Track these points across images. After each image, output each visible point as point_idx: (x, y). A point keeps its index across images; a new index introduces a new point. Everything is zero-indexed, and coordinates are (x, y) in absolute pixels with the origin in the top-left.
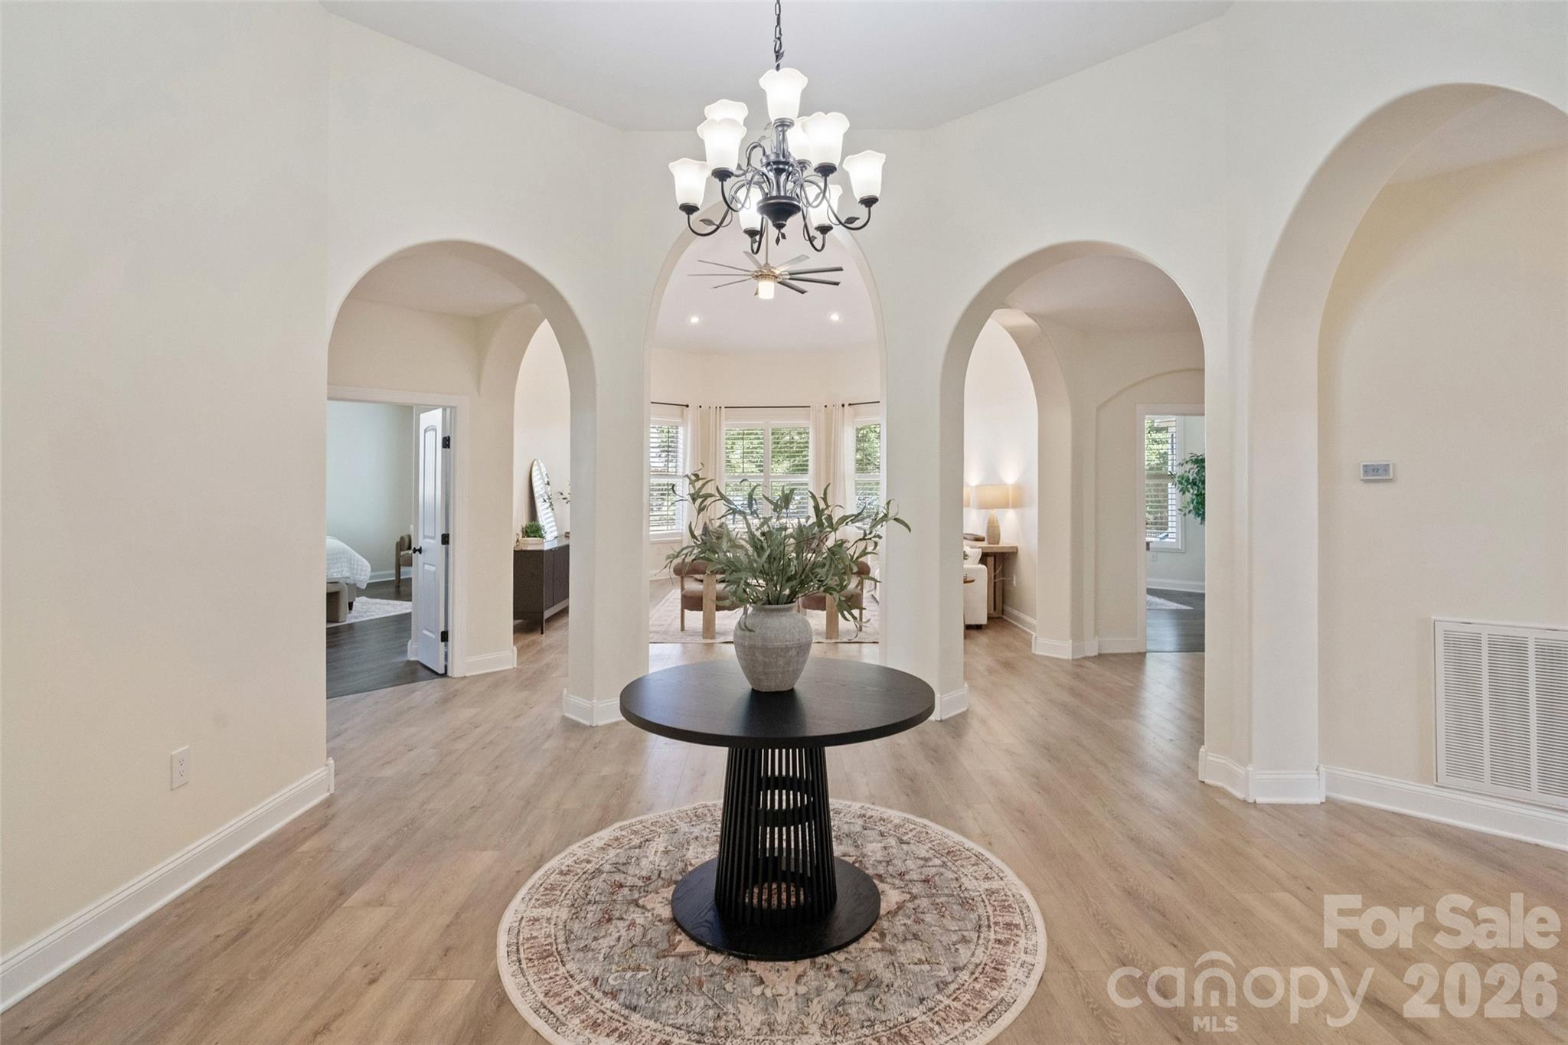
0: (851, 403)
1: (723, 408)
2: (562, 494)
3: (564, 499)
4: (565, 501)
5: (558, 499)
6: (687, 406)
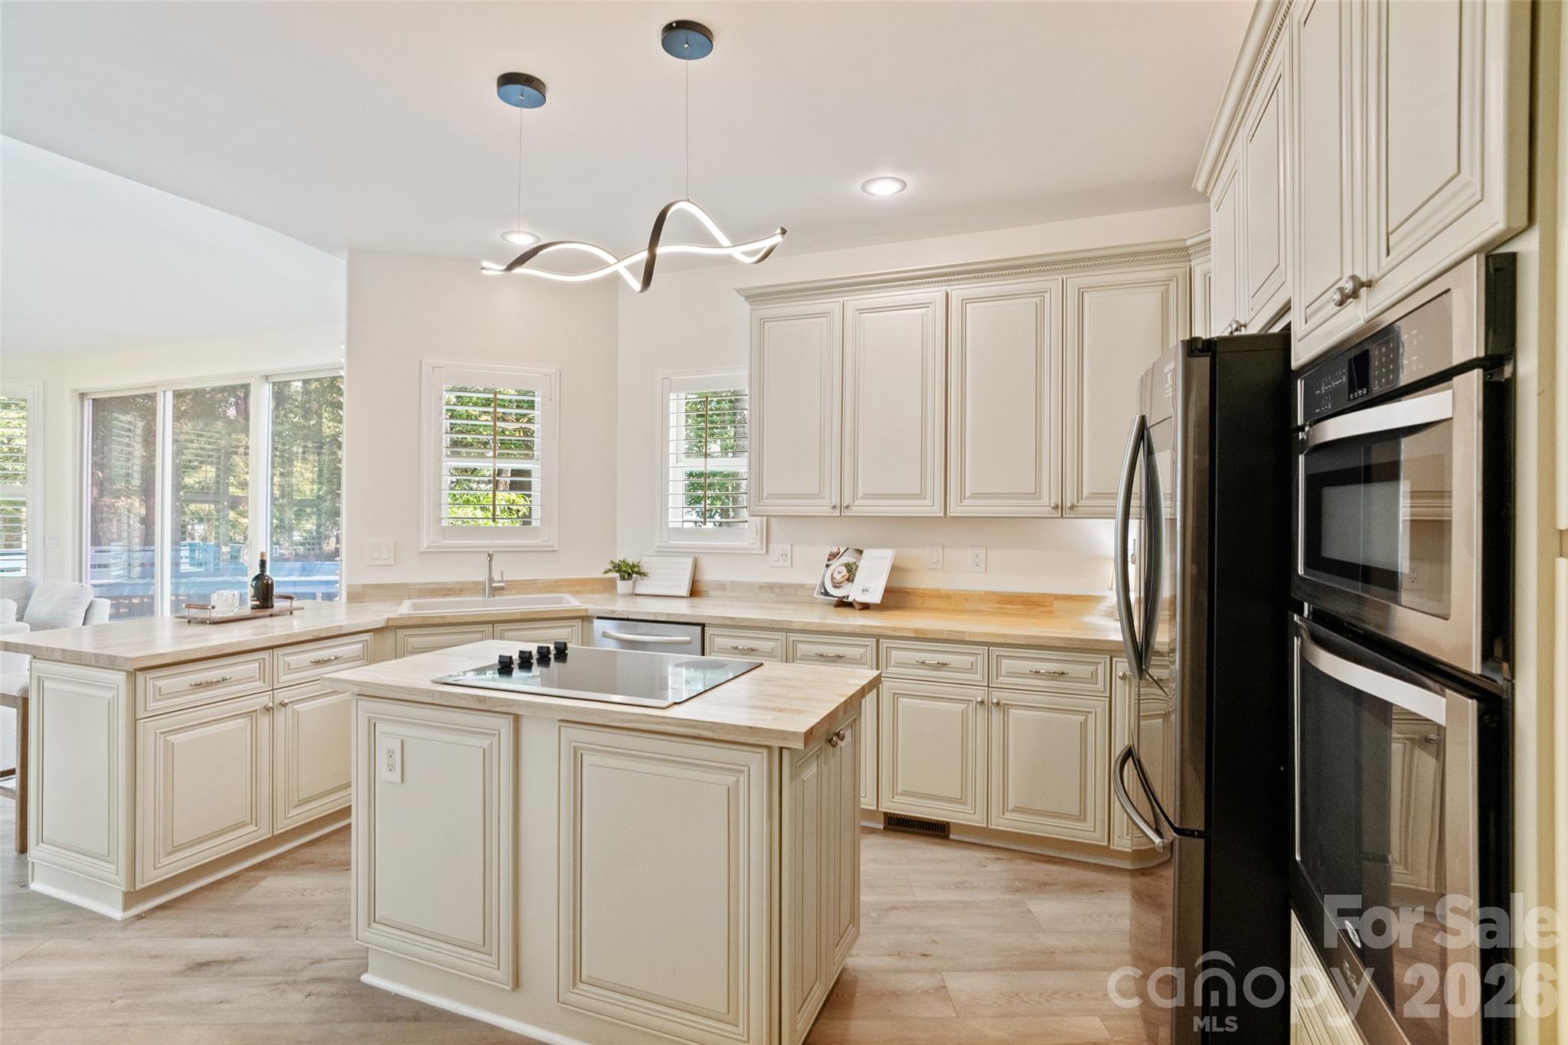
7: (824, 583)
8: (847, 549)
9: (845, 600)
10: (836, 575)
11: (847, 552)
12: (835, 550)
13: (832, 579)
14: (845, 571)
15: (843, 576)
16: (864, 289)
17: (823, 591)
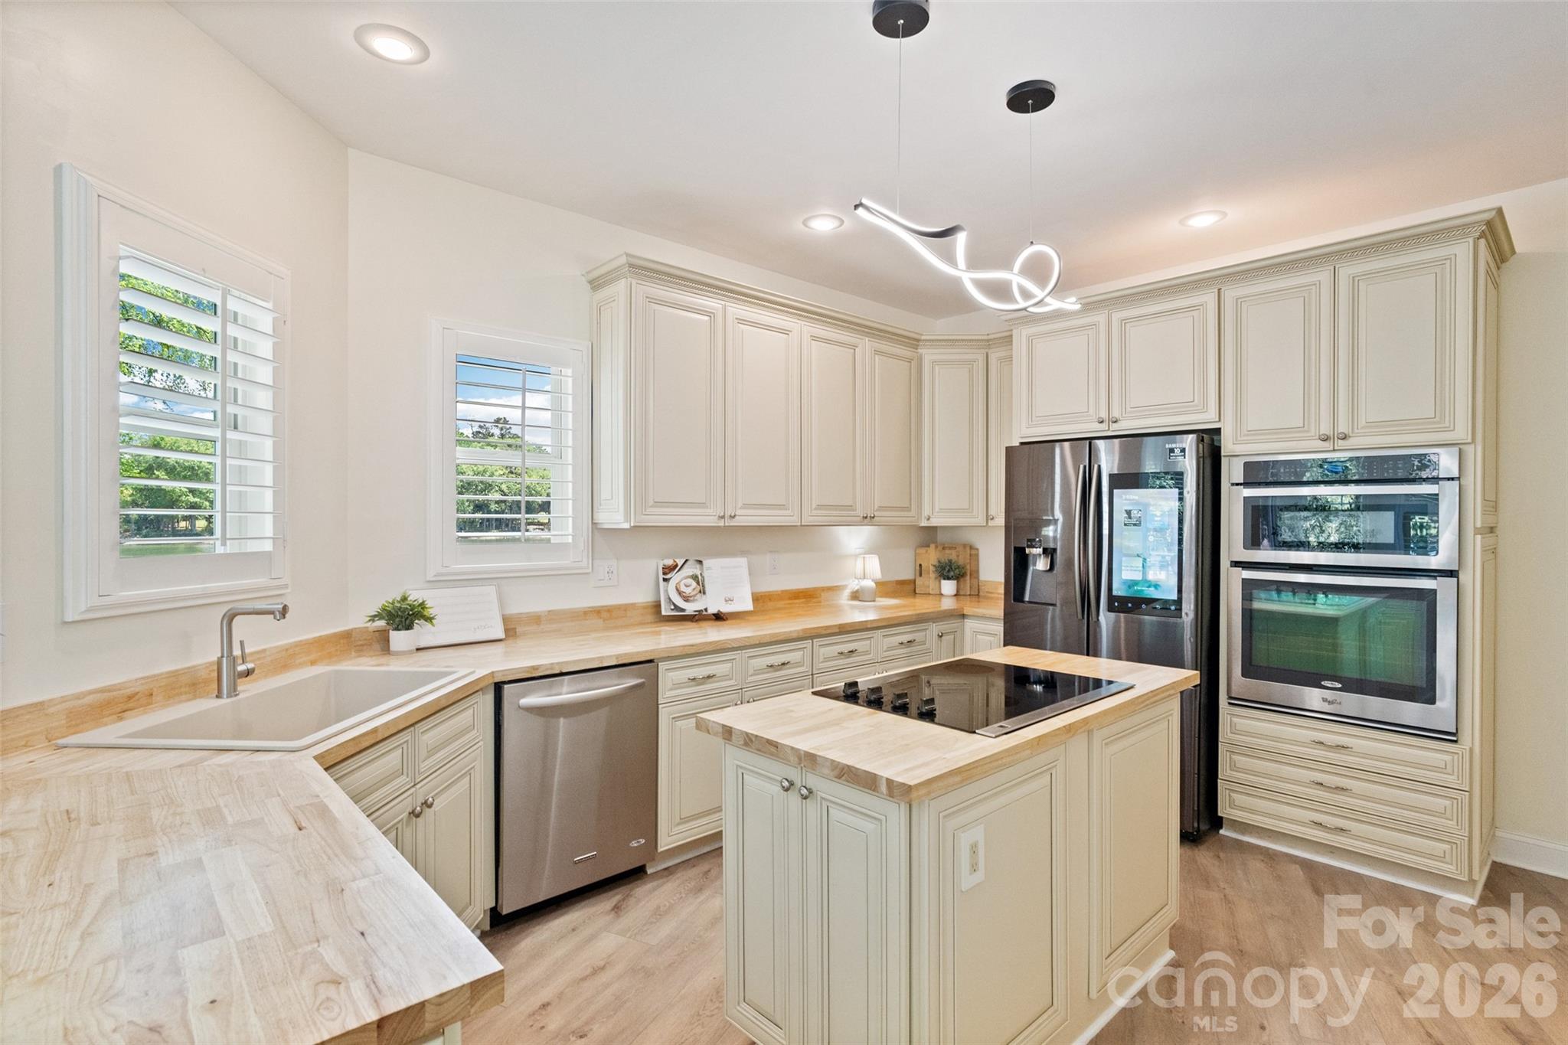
7: (670, 599)
8: (687, 561)
9: (705, 613)
10: (683, 588)
11: (688, 563)
12: (669, 562)
13: (680, 594)
14: (694, 584)
15: (694, 589)
16: (745, 301)
17: (673, 607)
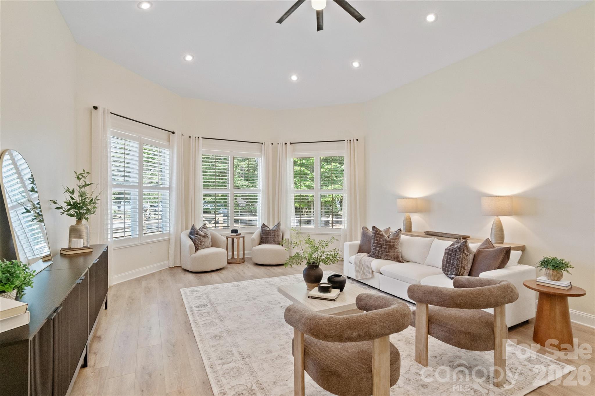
0: (292, 142)
1: (200, 138)
2: (55, 203)
3: (58, 208)
4: (61, 210)
5: (50, 208)
6: (173, 133)
